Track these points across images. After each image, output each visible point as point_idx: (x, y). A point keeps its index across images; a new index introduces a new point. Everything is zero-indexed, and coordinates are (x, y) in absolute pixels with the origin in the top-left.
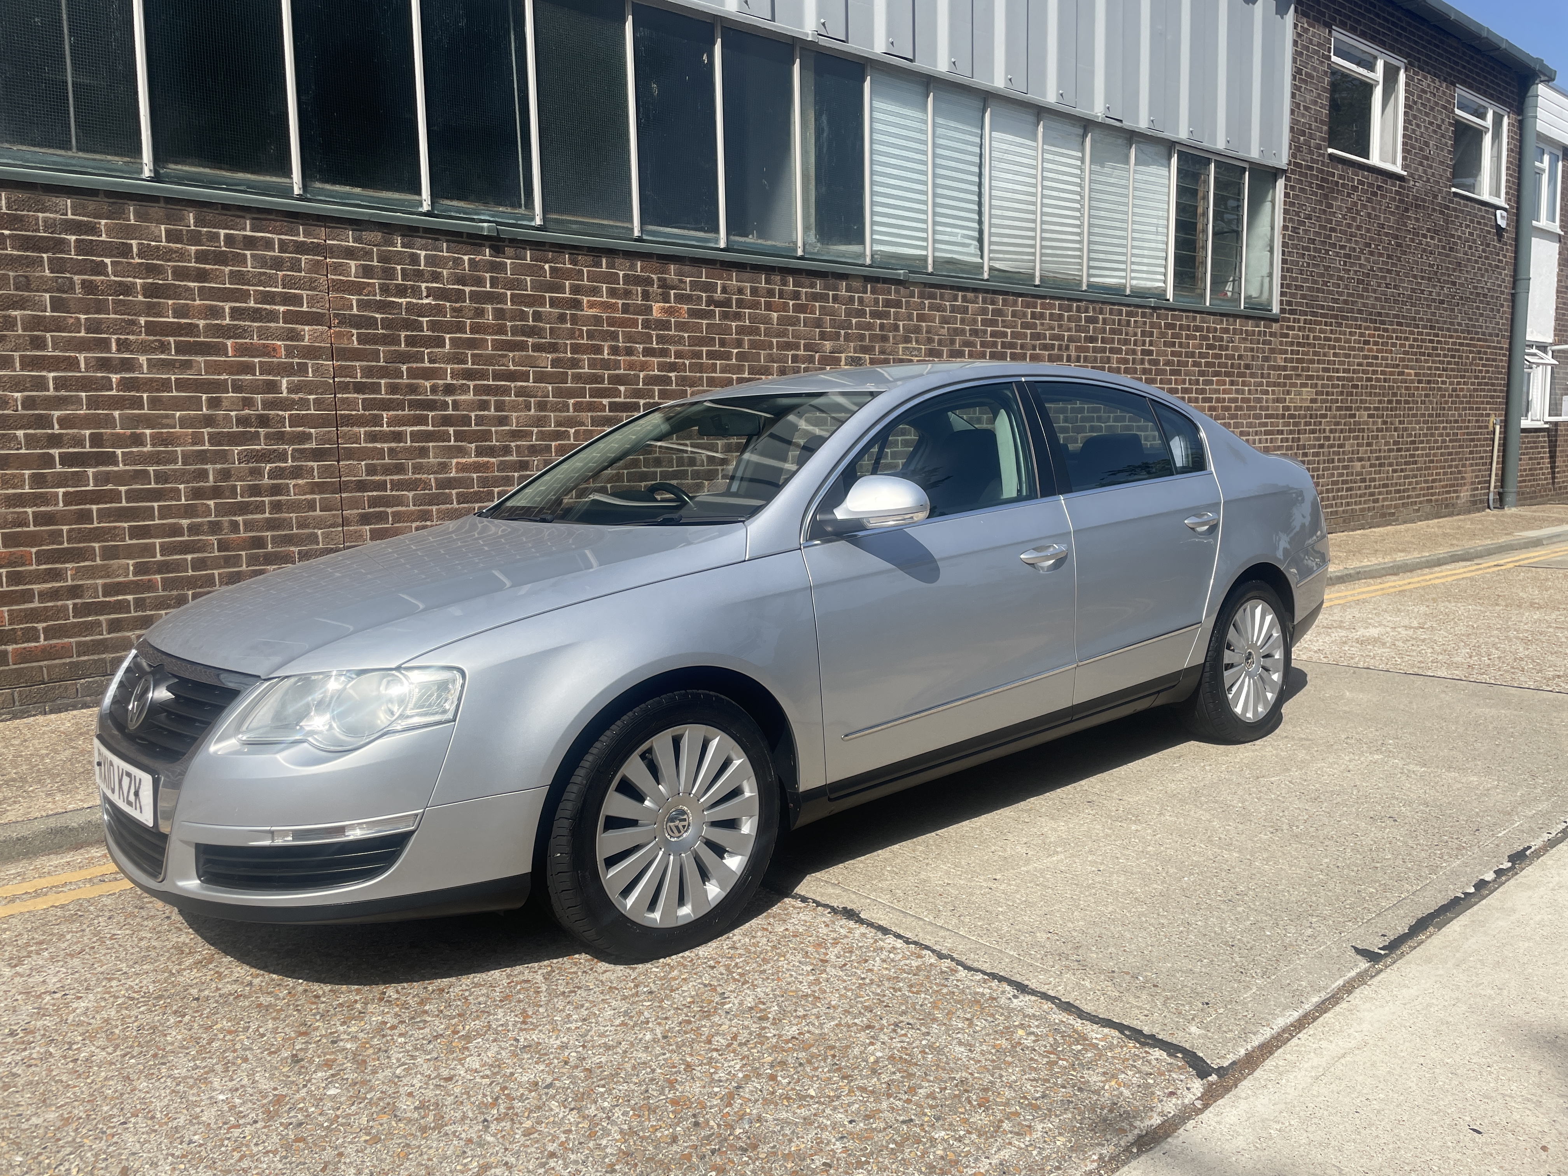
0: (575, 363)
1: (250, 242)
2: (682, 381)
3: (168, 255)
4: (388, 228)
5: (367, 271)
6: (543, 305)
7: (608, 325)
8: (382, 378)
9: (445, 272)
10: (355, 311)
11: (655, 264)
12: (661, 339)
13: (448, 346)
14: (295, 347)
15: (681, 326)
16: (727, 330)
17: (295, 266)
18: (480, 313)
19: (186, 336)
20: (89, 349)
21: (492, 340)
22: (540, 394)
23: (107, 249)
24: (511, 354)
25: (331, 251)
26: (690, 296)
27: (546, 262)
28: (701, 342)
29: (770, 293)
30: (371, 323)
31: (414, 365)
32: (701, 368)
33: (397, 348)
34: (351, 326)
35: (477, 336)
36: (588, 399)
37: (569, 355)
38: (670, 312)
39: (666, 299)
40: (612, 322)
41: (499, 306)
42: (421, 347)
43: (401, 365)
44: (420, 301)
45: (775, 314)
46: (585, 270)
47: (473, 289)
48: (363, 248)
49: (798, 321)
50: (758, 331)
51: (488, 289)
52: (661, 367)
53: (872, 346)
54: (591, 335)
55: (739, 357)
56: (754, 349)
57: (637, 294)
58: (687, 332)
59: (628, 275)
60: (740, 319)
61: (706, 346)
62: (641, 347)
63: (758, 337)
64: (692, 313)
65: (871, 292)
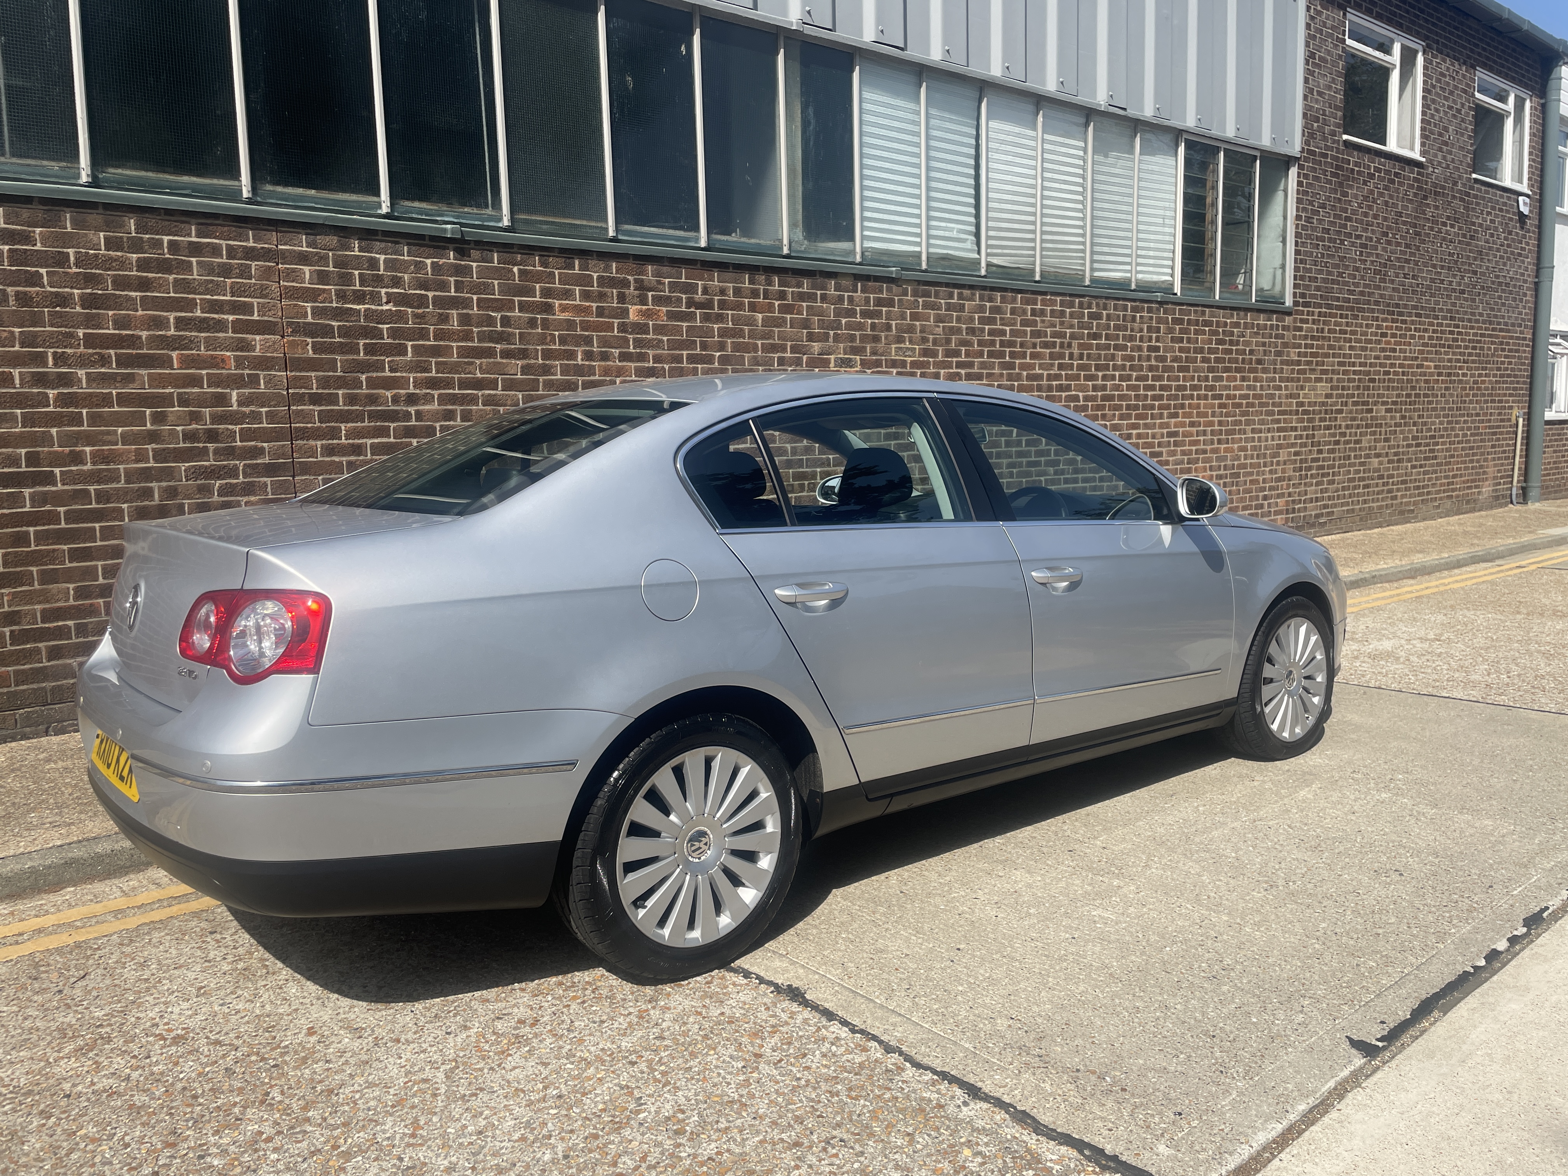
0: (546, 370)
1: (196, 249)
3: (107, 263)
4: (344, 232)
5: (323, 278)
6: (512, 309)
7: (582, 329)
8: (339, 388)
9: (406, 277)
10: (310, 319)
11: (631, 265)
12: (638, 343)
13: (410, 354)
14: (246, 358)
15: (659, 329)
16: (710, 332)
17: (245, 272)
18: (444, 319)
19: (128, 348)
20: (24, 364)
21: (458, 347)
22: (509, 402)
23: (42, 259)
24: (478, 362)
25: (281, 257)
26: (669, 298)
27: (514, 265)
28: (682, 345)
29: (755, 294)
30: (327, 331)
31: (375, 375)
33: (355, 357)
34: (306, 335)
35: (441, 343)
37: (540, 361)
38: (648, 314)
39: (643, 301)
40: (586, 326)
41: (465, 311)
42: (381, 355)
43: (359, 375)
44: (380, 308)
45: (760, 315)
46: (556, 272)
47: (437, 293)
48: (317, 253)
49: (784, 322)
50: (741, 333)
51: (453, 294)
52: (638, 372)
53: (863, 347)
54: (562, 340)
55: (722, 360)
56: (738, 352)
57: (613, 297)
58: (666, 335)
59: (602, 277)
60: (722, 321)
61: (687, 349)
62: (617, 351)
63: (742, 340)
64: (672, 316)
65: (861, 291)
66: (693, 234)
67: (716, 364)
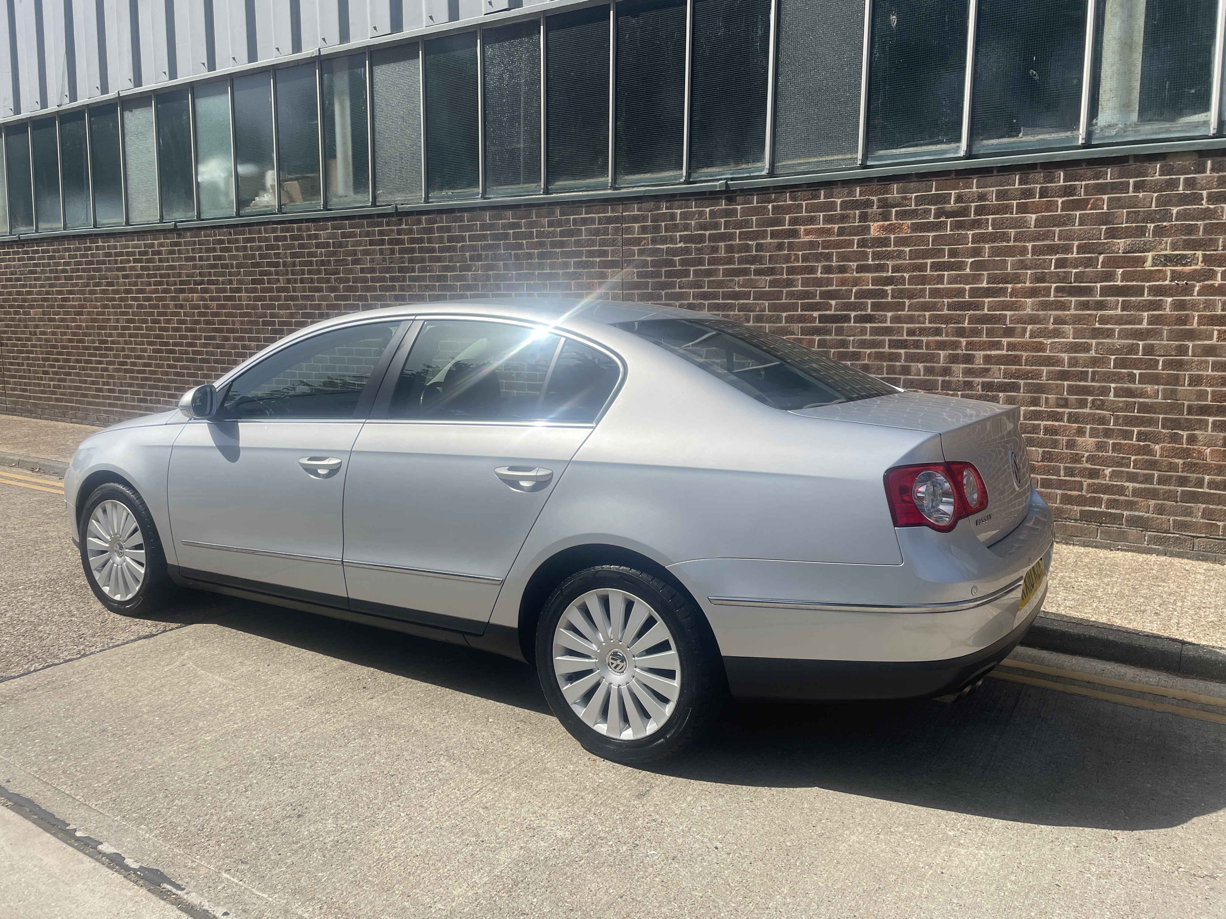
0: (790, 283)
1: (584, 221)
2: (899, 294)
3: (548, 235)
4: (657, 198)
5: (644, 230)
6: (765, 237)
7: (824, 248)
9: (693, 222)
10: (636, 257)
11: (875, 186)
12: (877, 256)
13: (692, 276)
15: (902, 241)
16: (962, 240)
17: (606, 232)
18: (716, 249)
21: (723, 269)
22: (758, 309)
23: (524, 236)
24: (737, 279)
25: (624, 219)
26: (914, 211)
27: (769, 203)
28: (926, 254)
29: (1029, 194)
30: (645, 264)
31: (670, 291)
32: (923, 280)
33: (659, 280)
34: (634, 267)
35: (713, 267)
36: (799, 312)
37: (785, 276)
38: (891, 229)
39: (885, 217)
40: (827, 245)
41: (730, 243)
42: (674, 278)
43: (661, 291)
44: (675, 246)
45: (1034, 216)
46: (804, 203)
47: (712, 232)
48: (642, 215)
49: (1070, 220)
50: (1005, 237)
51: (723, 231)
52: (875, 281)
53: (1210, 239)
54: (805, 258)
55: (976, 266)
56: (997, 256)
57: (855, 217)
58: (909, 246)
59: (846, 201)
60: (979, 227)
61: (932, 258)
62: (856, 264)
63: (1005, 244)
64: (916, 228)
65: (1212, 170)
66: (953, 145)
67: (968, 270)
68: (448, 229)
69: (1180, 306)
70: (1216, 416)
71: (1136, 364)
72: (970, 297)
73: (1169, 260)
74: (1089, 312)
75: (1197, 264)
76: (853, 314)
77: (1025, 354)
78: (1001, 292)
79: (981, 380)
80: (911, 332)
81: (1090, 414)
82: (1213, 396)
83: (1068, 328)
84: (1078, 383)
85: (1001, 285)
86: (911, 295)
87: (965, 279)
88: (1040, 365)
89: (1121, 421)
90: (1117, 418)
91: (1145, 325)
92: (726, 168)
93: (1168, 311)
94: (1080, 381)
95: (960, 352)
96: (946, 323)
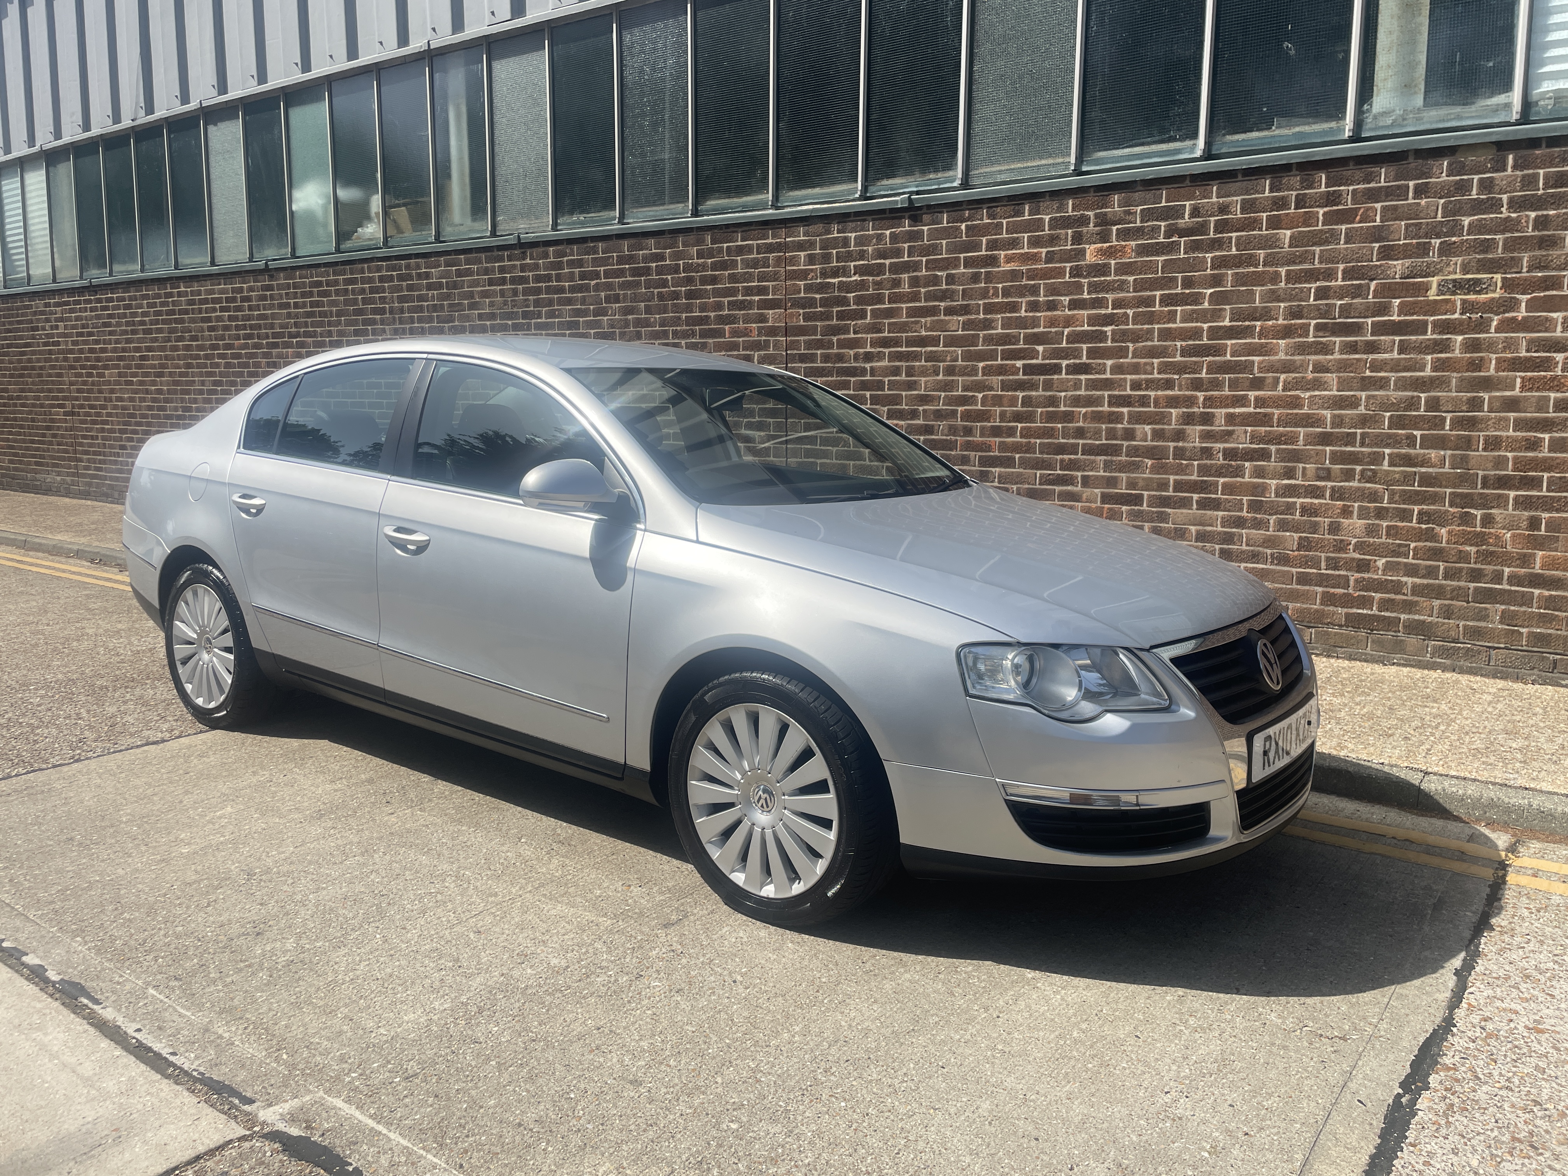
0: (987, 324)
1: (740, 250)
2: (1121, 336)
3: (697, 268)
4: (826, 219)
5: (811, 259)
6: (957, 266)
7: (1028, 279)
8: (818, 349)
9: (870, 249)
10: (802, 294)
11: (1091, 197)
12: (1094, 288)
13: (869, 318)
14: (763, 328)
15: (1125, 269)
16: (1199, 265)
17: (766, 263)
18: (898, 283)
19: (704, 325)
21: (907, 308)
22: (949, 358)
23: (669, 270)
24: (923, 320)
25: (787, 247)
26: (1139, 229)
27: (962, 222)
28: (1154, 284)
29: (1282, 204)
30: (813, 303)
31: (842, 337)
32: (1151, 318)
33: (830, 322)
34: (799, 308)
35: (894, 306)
36: (999, 362)
37: (982, 316)
38: (1110, 253)
39: (1104, 237)
40: (1033, 275)
41: (915, 274)
42: (848, 320)
43: (832, 337)
44: (849, 279)
45: (1288, 233)
46: (1004, 221)
47: (893, 261)
48: (809, 240)
49: (1333, 237)
50: (1252, 261)
51: (906, 259)
52: (1093, 320)
53: (1512, 258)
54: (1006, 292)
55: (1216, 298)
56: (1243, 285)
57: (1067, 238)
58: (1133, 274)
59: (1056, 218)
60: (1220, 248)
61: (1162, 289)
62: (1068, 299)
63: (1252, 269)
64: (1143, 250)
65: (1515, 167)
66: (1188, 143)
67: (1206, 304)
68: (580, 263)
69: (1473, 346)
70: (1518, 489)
71: (1415, 423)
72: (1209, 339)
73: (1458, 286)
74: (1357, 356)
75: (1494, 291)
76: (1064, 363)
77: (1276, 412)
78: (1247, 332)
79: (1221, 446)
80: (1136, 386)
81: (1358, 489)
82: (1515, 464)
83: (1332, 378)
84: (1344, 449)
85: (1247, 323)
86: (1136, 337)
87: (1203, 316)
88: (1296, 426)
89: (1397, 498)
90: (1392, 494)
91: (1428, 372)
92: (911, 179)
93: (1457, 353)
94: (1346, 445)
95: (1196, 410)
96: (1179, 372)
